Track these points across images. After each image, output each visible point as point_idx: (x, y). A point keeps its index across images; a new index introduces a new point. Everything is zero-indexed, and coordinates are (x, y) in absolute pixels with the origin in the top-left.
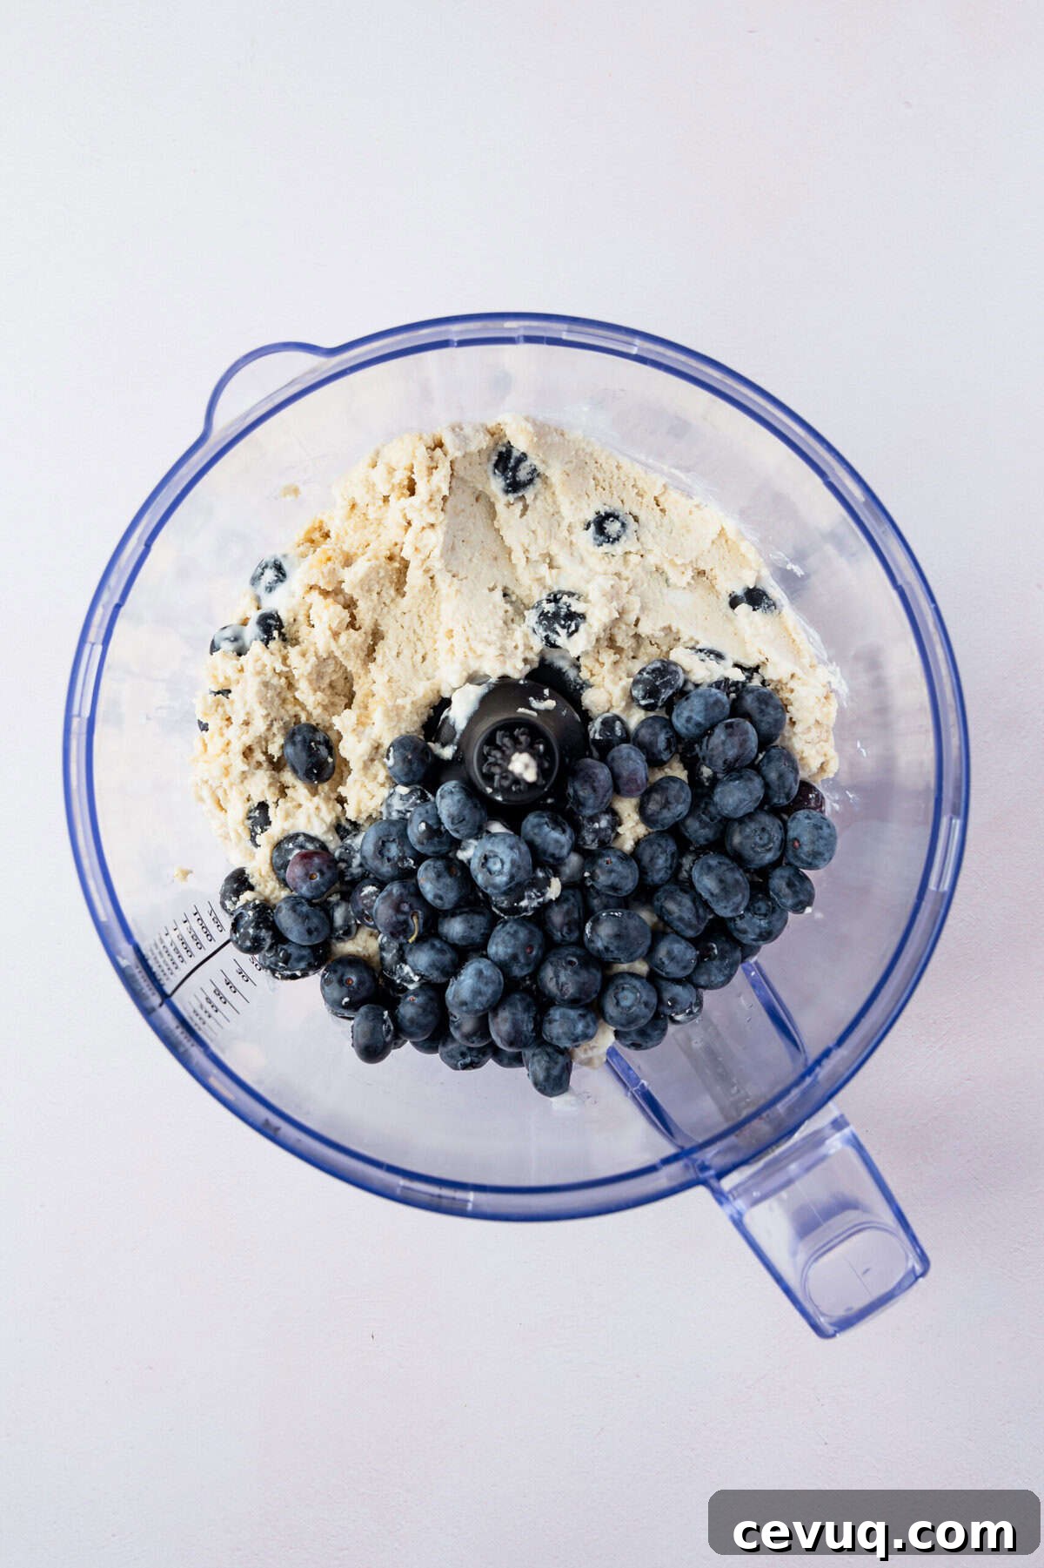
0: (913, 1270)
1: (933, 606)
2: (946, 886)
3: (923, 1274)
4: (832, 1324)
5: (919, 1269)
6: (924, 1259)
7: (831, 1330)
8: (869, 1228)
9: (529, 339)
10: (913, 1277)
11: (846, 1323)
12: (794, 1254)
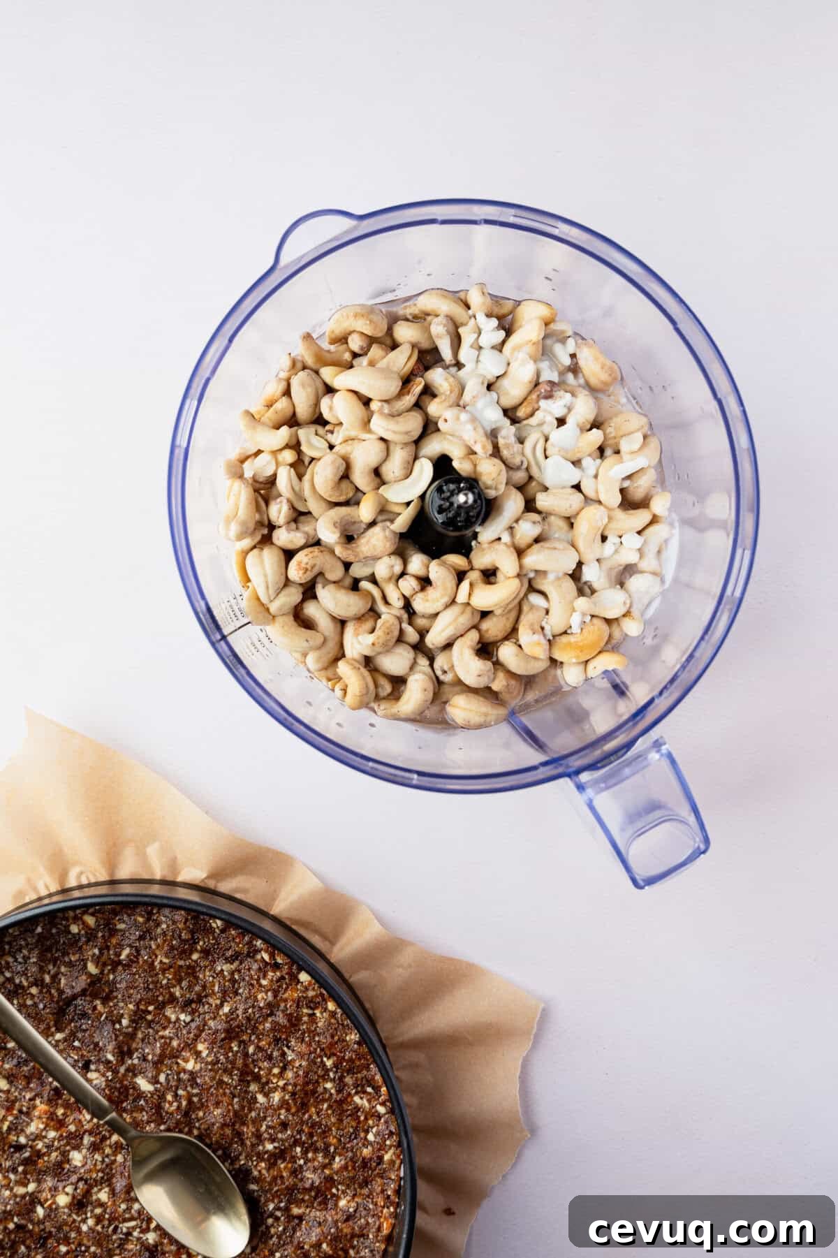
0: (699, 848)
1: (741, 408)
2: (738, 594)
3: (704, 852)
4: (644, 880)
5: (702, 847)
6: (707, 841)
7: (642, 883)
8: (670, 820)
9: (487, 222)
10: (698, 853)
11: (651, 881)
12: (623, 830)
